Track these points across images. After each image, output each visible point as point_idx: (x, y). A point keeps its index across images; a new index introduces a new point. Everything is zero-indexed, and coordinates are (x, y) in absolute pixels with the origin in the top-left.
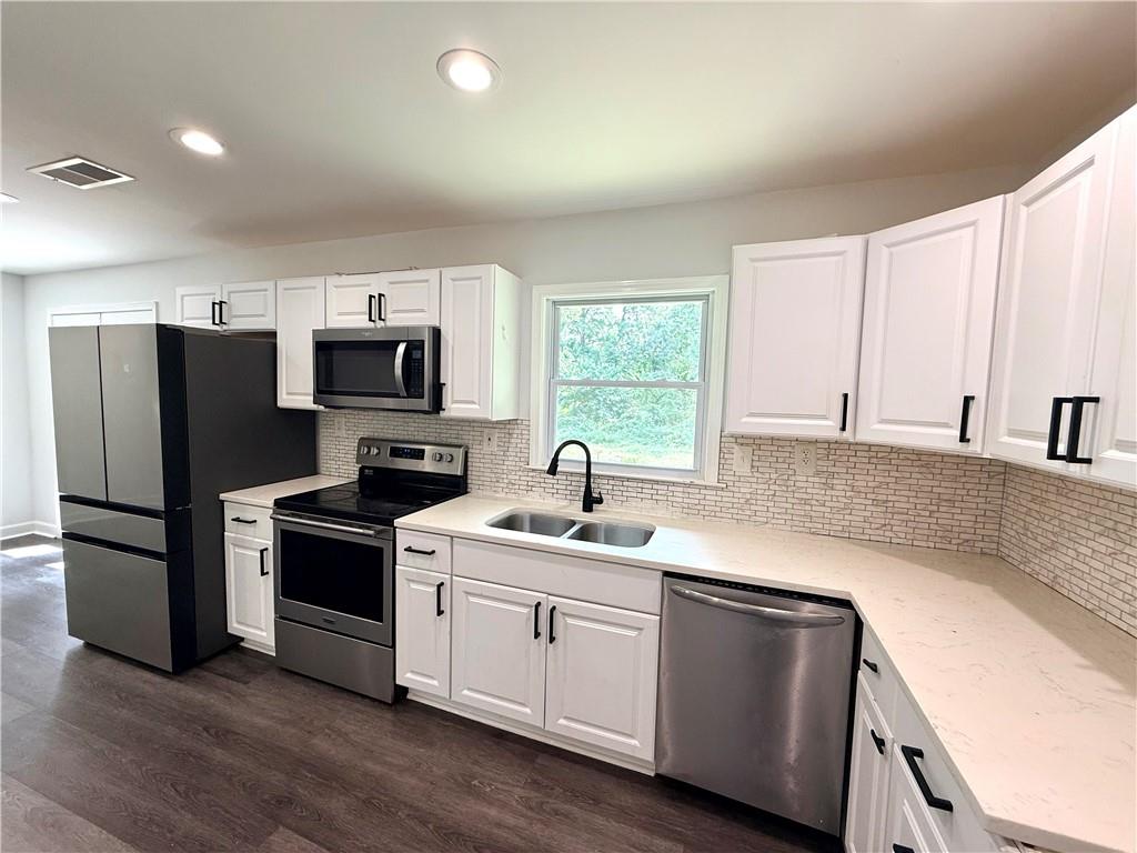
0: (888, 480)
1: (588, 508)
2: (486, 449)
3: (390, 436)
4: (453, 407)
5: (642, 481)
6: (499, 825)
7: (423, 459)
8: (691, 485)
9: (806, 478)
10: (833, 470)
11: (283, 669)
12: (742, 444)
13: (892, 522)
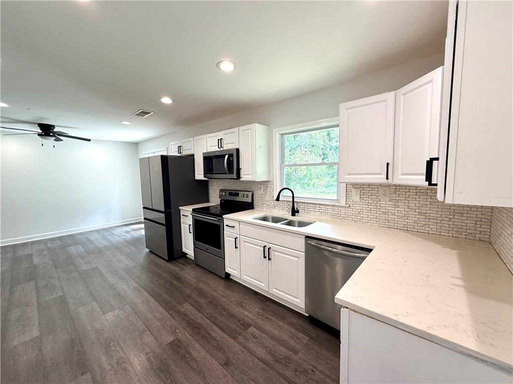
0: (426, 203)
1: (293, 215)
2: (259, 192)
3: (229, 189)
4: (244, 177)
5: (316, 204)
7: (238, 196)
8: (334, 206)
9: (385, 203)
10: (397, 198)
11: (197, 265)
12: (356, 188)
13: (429, 223)
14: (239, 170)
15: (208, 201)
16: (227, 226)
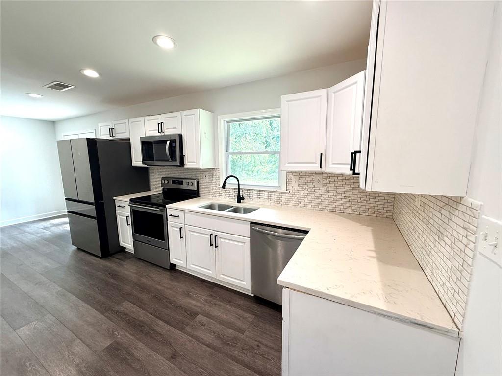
0: (350, 188)
1: (239, 201)
2: (205, 180)
3: (173, 176)
4: (188, 164)
5: (259, 191)
6: (195, 306)
7: (183, 184)
8: (276, 192)
9: (319, 189)
10: (328, 185)
11: (137, 258)
12: (295, 175)
13: (352, 205)
14: (182, 157)
15: (149, 190)
16: (171, 215)
